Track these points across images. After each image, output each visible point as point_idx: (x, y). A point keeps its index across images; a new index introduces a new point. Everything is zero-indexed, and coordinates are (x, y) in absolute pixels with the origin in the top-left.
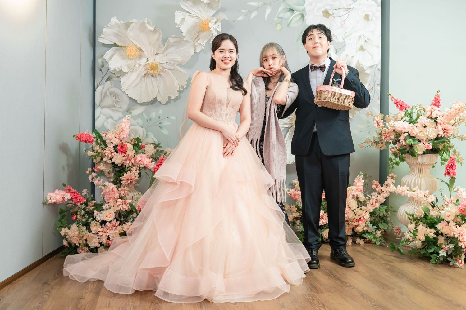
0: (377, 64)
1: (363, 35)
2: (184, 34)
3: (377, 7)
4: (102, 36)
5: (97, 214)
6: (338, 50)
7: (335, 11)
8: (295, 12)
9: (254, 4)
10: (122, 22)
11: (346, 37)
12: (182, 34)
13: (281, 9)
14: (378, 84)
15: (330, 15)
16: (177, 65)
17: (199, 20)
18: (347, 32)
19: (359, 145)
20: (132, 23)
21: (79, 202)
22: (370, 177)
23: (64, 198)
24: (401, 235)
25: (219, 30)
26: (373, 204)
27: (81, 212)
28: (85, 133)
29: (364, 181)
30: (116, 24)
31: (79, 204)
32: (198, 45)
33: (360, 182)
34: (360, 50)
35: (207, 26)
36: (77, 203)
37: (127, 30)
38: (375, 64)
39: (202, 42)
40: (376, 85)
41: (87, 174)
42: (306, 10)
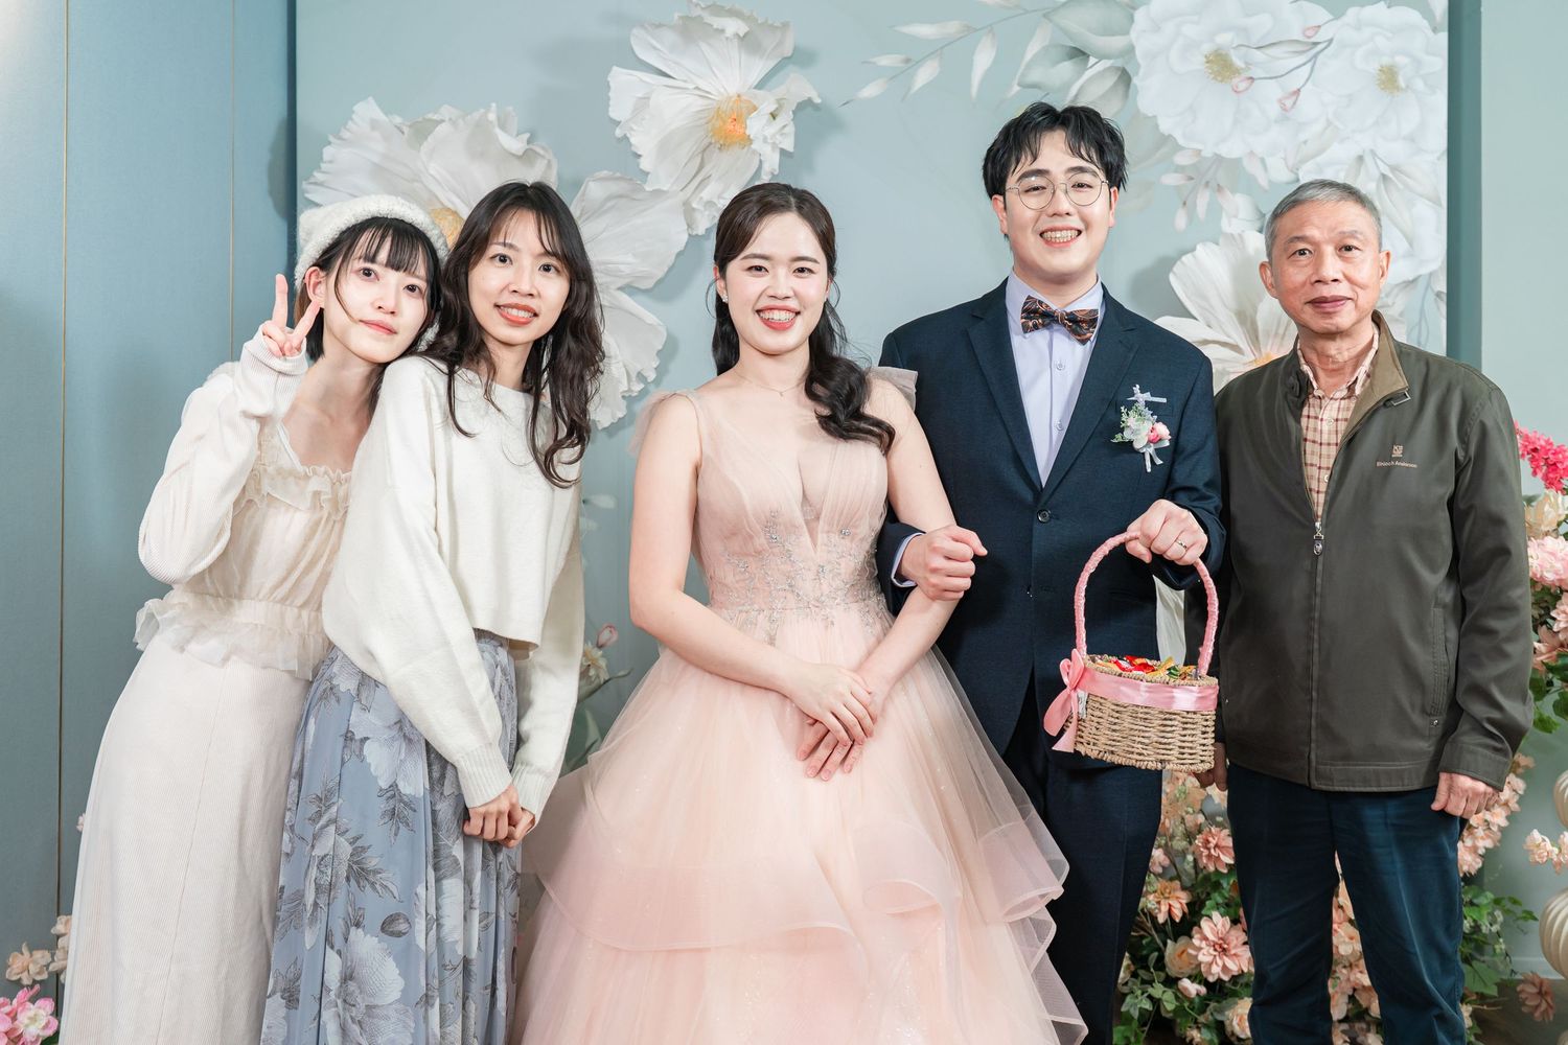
0: (1431, 274)
1: (1373, 153)
3: (1430, 33)
7: (1258, 55)
8: (1092, 60)
9: (925, 30)
11: (1304, 161)
12: (638, 164)
13: (1033, 49)
15: (1236, 71)
16: (620, 289)
17: (707, 102)
18: (1305, 142)
24: (1554, 1015)
25: (788, 144)
30: (374, 125)
32: (701, 207)
35: (737, 127)
37: (418, 150)
38: (1424, 271)
39: (720, 197)
42: (1138, 52)
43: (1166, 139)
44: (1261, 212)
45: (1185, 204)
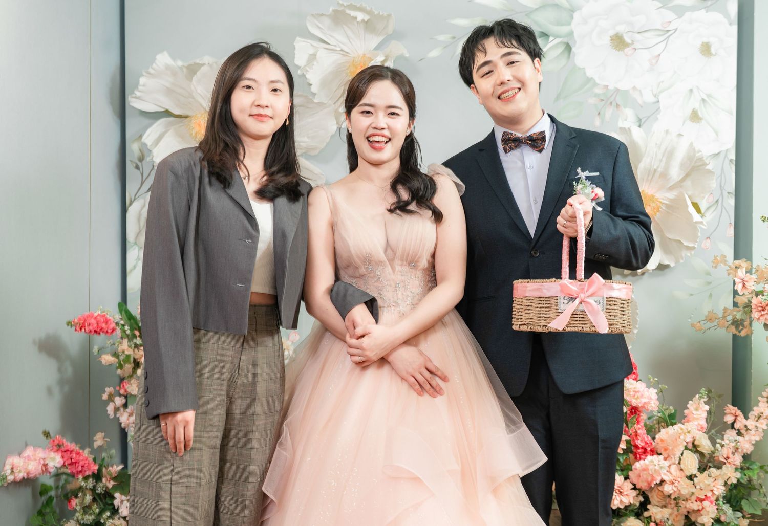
0: (727, 151)
1: (697, 87)
2: (314, 89)
3: (728, 25)
4: (138, 93)
5: (122, 502)
6: (643, 121)
7: (638, 37)
8: (551, 38)
9: (463, 23)
10: (180, 63)
11: (661, 92)
12: (310, 89)
14: (728, 193)
15: (627, 45)
17: (347, 58)
18: (662, 82)
19: (693, 325)
20: (203, 65)
21: (81, 472)
22: (720, 396)
23: (47, 464)
26: (728, 458)
27: (83, 500)
28: (96, 314)
29: (707, 408)
30: (168, 67)
31: (80, 477)
33: (700, 411)
34: (691, 120)
36: (78, 474)
37: (191, 80)
38: (724, 149)
40: (725, 194)
41: (104, 400)
42: (575, 34)
43: (589, 80)
44: (639, 118)
45: (599, 113)
